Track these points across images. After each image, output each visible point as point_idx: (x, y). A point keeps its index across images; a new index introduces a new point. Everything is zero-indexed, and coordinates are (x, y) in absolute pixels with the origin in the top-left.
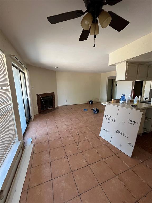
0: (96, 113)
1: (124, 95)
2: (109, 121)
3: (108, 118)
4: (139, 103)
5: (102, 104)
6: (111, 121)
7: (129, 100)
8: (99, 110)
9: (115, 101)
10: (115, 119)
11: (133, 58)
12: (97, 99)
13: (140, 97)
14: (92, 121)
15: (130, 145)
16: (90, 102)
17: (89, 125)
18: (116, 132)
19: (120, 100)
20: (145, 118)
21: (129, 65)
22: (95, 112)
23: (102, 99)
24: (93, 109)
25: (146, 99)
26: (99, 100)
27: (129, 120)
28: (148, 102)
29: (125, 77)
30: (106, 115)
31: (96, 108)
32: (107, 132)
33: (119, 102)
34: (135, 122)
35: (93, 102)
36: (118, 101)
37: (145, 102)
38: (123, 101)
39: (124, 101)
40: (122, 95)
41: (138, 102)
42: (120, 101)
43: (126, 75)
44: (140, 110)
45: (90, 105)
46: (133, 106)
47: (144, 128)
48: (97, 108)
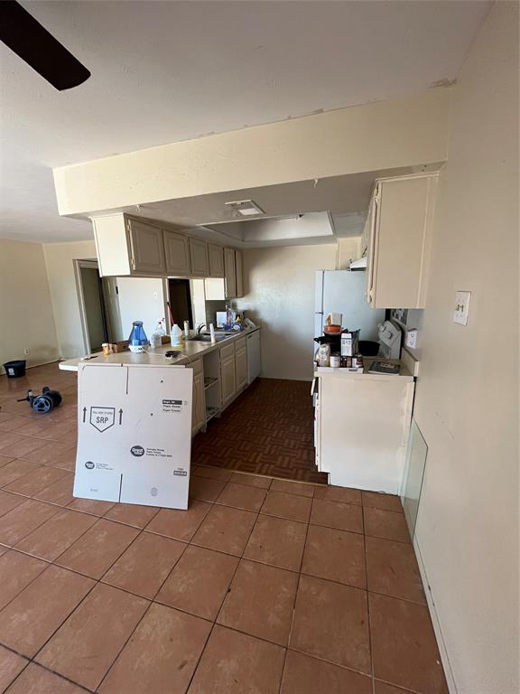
0: (47, 408)
1: (139, 325)
2: (102, 426)
3: (94, 416)
4: (187, 343)
5: (62, 367)
6: (109, 422)
7: (156, 338)
8: (61, 393)
9: (113, 348)
10: (121, 411)
11: (141, 206)
12: (44, 348)
13: (186, 325)
14: (31, 450)
15: (179, 473)
16: (7, 369)
17: (17, 475)
18: (133, 453)
19: (129, 342)
20: (205, 382)
21: (133, 228)
22: (42, 405)
23: (67, 348)
24: (28, 399)
25: (200, 329)
26: (54, 350)
27: (165, 402)
28: (205, 336)
29: (131, 266)
30: (85, 410)
31: (45, 389)
32: (104, 466)
33: (129, 350)
34: (180, 403)
35: (24, 365)
36: (124, 347)
37: (199, 338)
38: (140, 344)
39: (144, 342)
40: (134, 324)
41: (183, 339)
42: (130, 347)
43: (130, 258)
44: (186, 365)
45: (14, 383)
46: (168, 355)
47: (209, 409)
48: (51, 389)
